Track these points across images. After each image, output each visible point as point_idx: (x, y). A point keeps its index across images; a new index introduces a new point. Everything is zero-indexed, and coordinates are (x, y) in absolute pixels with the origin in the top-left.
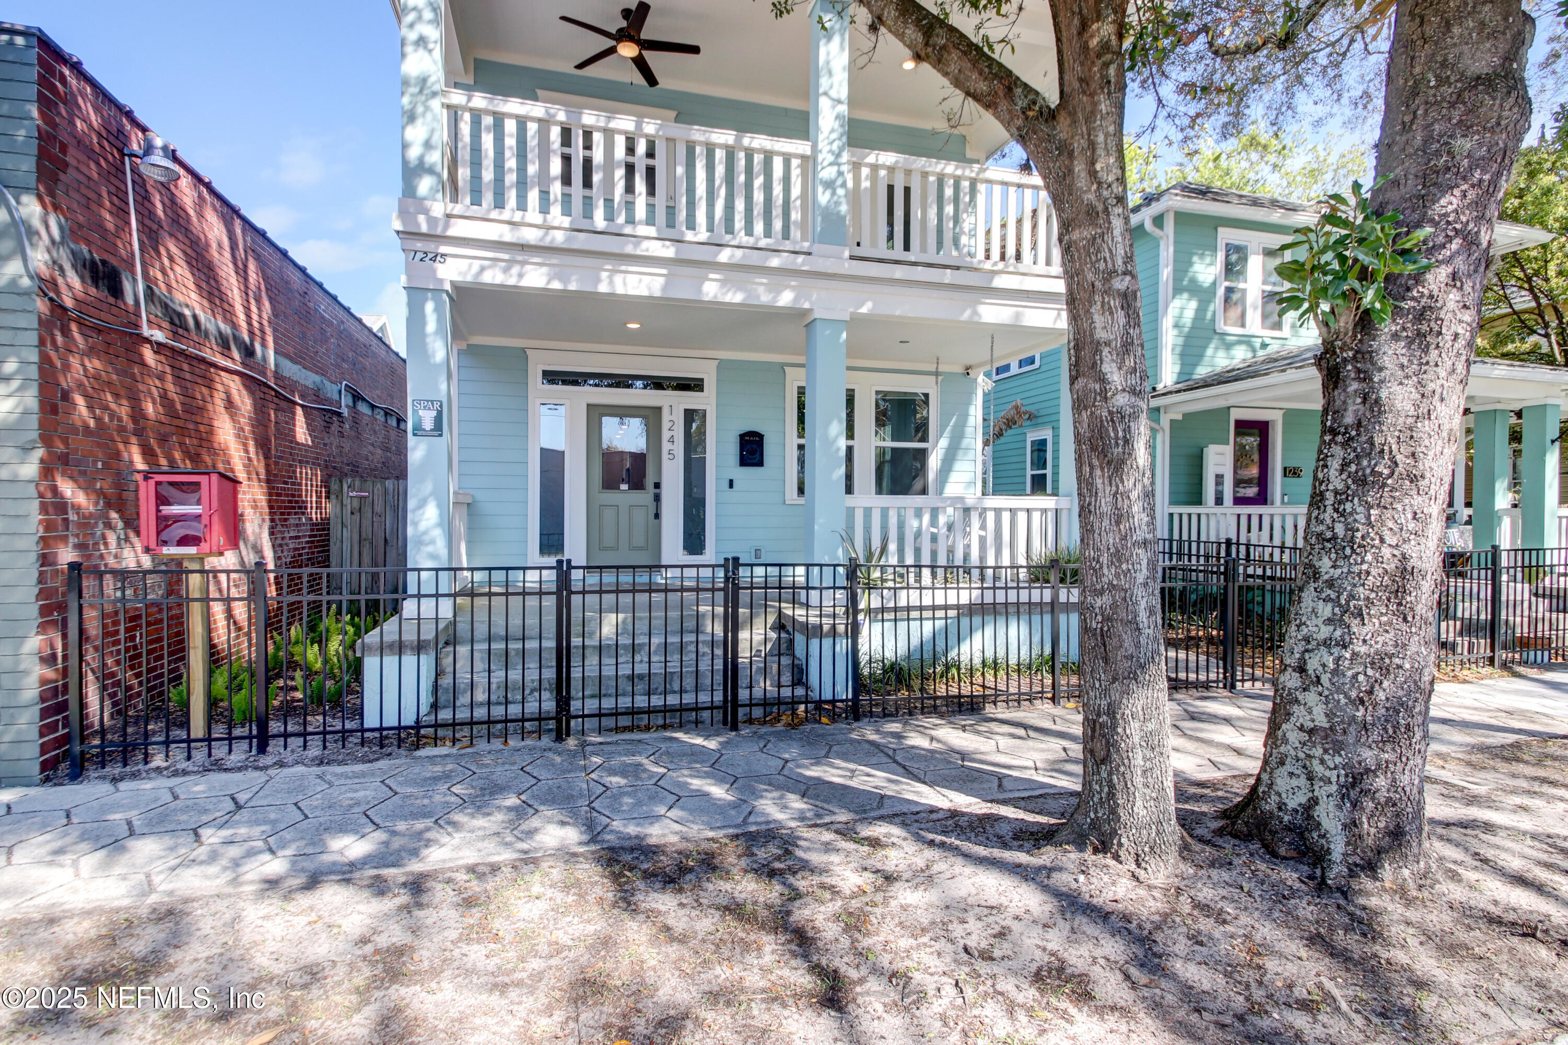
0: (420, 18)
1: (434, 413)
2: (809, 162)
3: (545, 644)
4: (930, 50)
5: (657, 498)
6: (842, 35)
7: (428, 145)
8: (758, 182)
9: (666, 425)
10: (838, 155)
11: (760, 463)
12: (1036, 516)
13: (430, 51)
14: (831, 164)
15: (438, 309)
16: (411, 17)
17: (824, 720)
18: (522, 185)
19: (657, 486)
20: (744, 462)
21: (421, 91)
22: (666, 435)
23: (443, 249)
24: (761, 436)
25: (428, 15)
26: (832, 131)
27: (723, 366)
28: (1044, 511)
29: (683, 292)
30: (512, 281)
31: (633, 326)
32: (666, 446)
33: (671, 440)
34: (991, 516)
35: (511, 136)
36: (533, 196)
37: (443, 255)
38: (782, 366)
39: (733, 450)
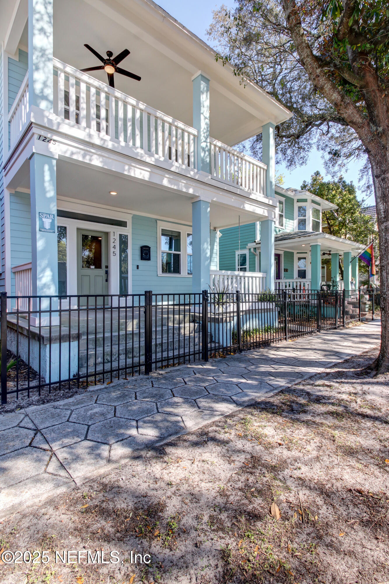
0: (42, 19)
1: (50, 221)
2: (197, 138)
3: (114, 334)
4: (343, 103)
5: (107, 273)
6: (207, 92)
7: (45, 84)
8: (180, 142)
9: (112, 240)
10: (206, 139)
11: (149, 259)
12: (258, 279)
13: (48, 37)
14: (204, 142)
15: (51, 169)
16: (37, 16)
17: (232, 354)
18: (88, 117)
19: (107, 267)
20: (142, 258)
21: (42, 56)
22: (112, 245)
23: (55, 138)
24: (149, 248)
25: (46, 18)
26: (204, 129)
27: (135, 217)
28: (259, 277)
29: (156, 180)
30: (87, 161)
31: (113, 193)
32: (112, 250)
33: (114, 247)
34: (246, 279)
35: (83, 93)
36: (94, 124)
37: (54, 141)
38: (156, 220)
39: (138, 253)
